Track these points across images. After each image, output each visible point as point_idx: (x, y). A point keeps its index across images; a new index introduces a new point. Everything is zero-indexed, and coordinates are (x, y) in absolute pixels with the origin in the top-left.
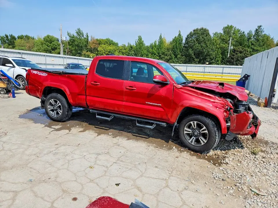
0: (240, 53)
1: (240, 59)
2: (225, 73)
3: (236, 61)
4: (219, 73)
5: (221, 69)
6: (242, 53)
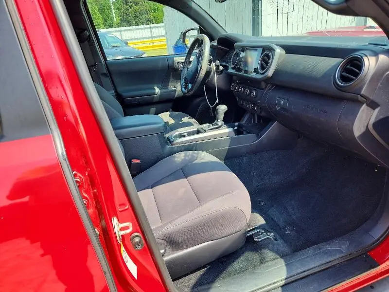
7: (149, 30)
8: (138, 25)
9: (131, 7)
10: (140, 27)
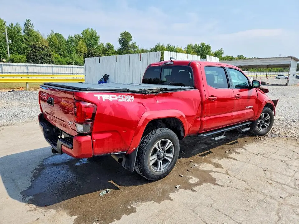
0: (42, 50)
1: (43, 56)
2: (31, 73)
3: (40, 59)
4: (23, 73)
5: (25, 67)
6: (44, 50)
7: (51, 68)
8: (42, 63)
9: (38, 51)
10: (44, 65)
